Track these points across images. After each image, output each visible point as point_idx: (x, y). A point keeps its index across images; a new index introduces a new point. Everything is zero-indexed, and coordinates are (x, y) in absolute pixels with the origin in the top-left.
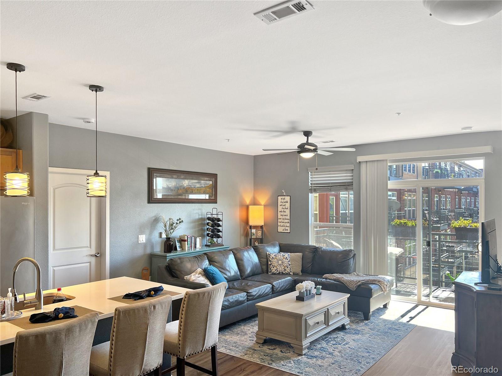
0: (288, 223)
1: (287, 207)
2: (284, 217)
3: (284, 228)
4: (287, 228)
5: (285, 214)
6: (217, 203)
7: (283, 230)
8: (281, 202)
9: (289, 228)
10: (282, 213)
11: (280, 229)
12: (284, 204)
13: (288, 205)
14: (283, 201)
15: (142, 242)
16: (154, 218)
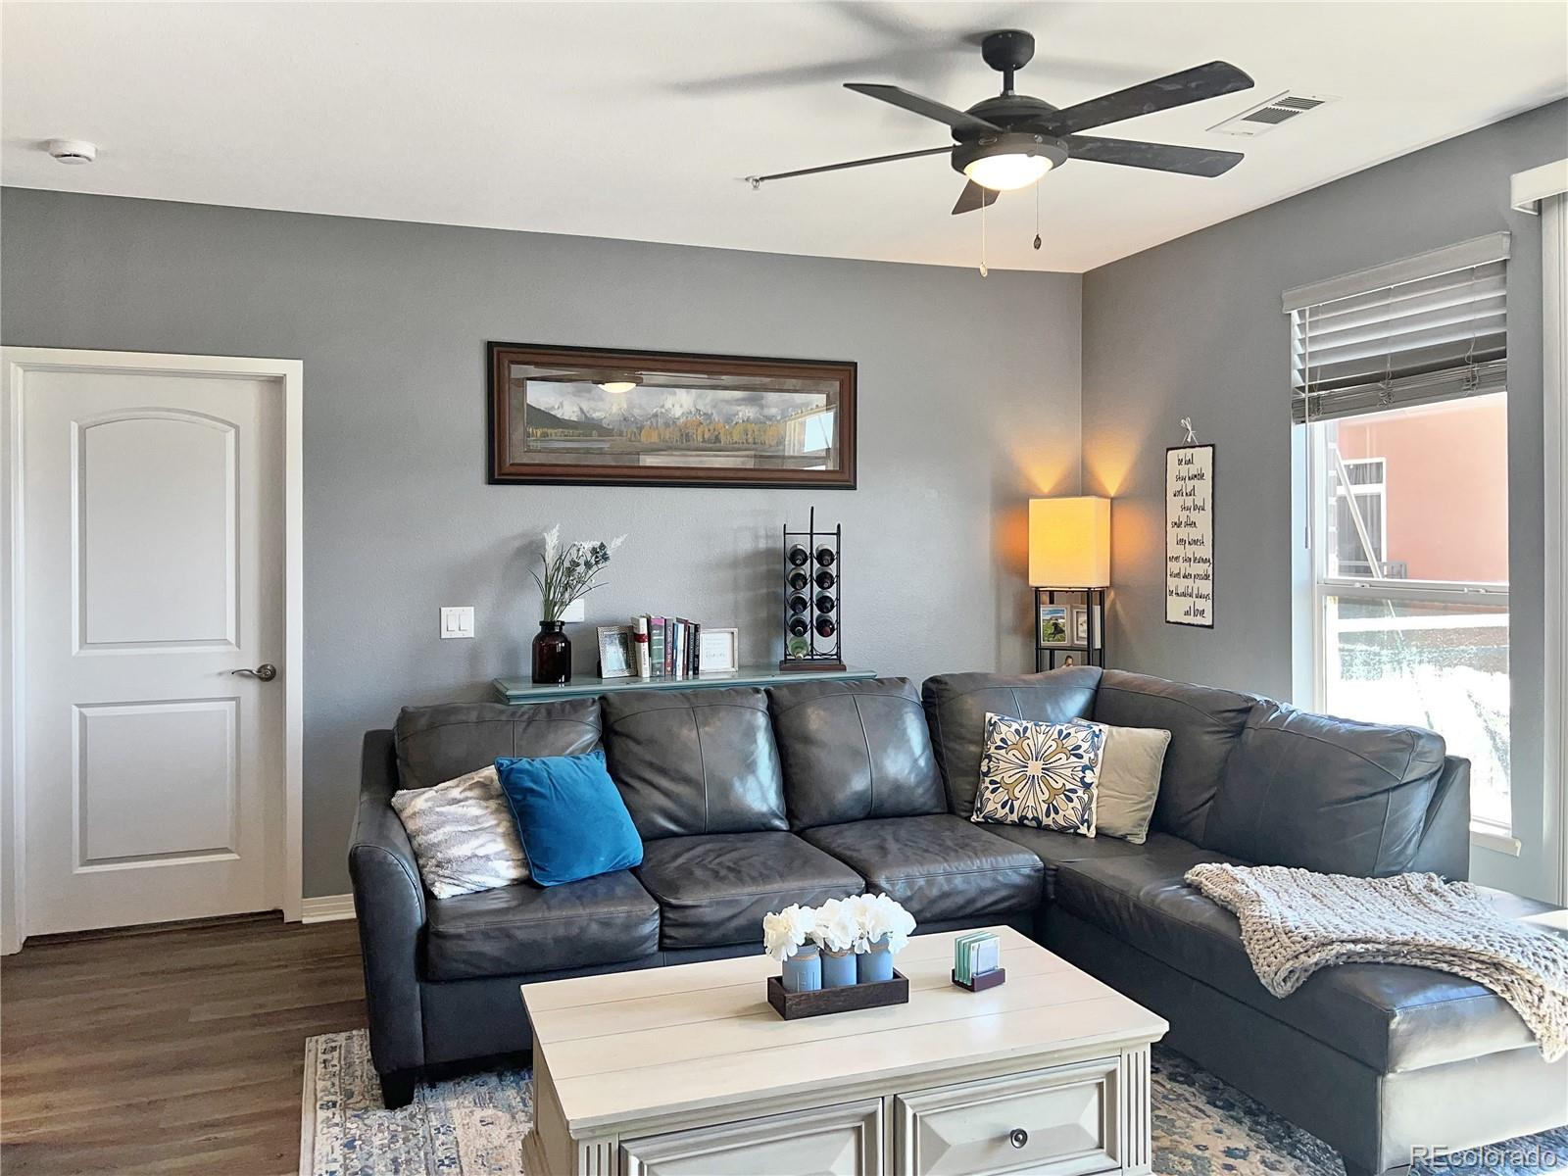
0: (1207, 577)
1: (1199, 503)
2: (1190, 551)
3: (1187, 602)
4: (1202, 604)
5: (1193, 534)
6: (854, 488)
7: (1187, 613)
8: (1178, 478)
9: (1206, 605)
10: (1184, 532)
11: (1176, 610)
12: (1190, 484)
13: (1204, 489)
14: (1184, 470)
15: (459, 635)
16: (517, 544)
